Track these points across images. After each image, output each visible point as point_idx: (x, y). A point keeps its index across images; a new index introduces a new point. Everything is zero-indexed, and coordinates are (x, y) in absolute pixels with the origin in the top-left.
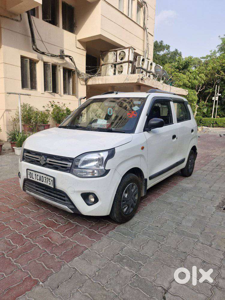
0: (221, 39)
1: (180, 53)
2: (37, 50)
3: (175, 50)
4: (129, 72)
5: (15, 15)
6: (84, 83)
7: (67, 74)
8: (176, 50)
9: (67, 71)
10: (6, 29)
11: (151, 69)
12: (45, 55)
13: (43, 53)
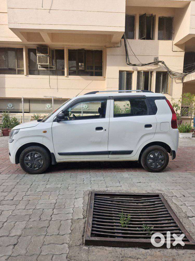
2: (130, 64)
5: (117, 43)
6: (181, 81)
7: (162, 76)
9: (162, 74)
10: (110, 55)
12: (137, 66)
13: (135, 65)
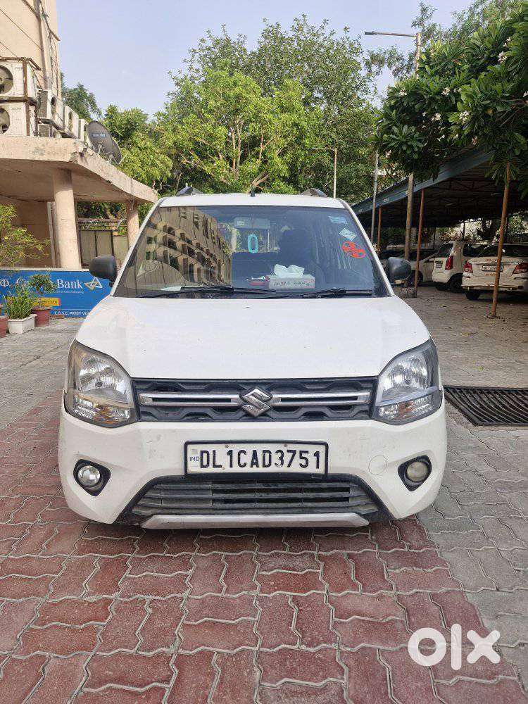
0: (174, 79)
1: (92, 95)
3: (76, 87)
4: (31, 132)
8: (81, 87)
11: (70, 128)
